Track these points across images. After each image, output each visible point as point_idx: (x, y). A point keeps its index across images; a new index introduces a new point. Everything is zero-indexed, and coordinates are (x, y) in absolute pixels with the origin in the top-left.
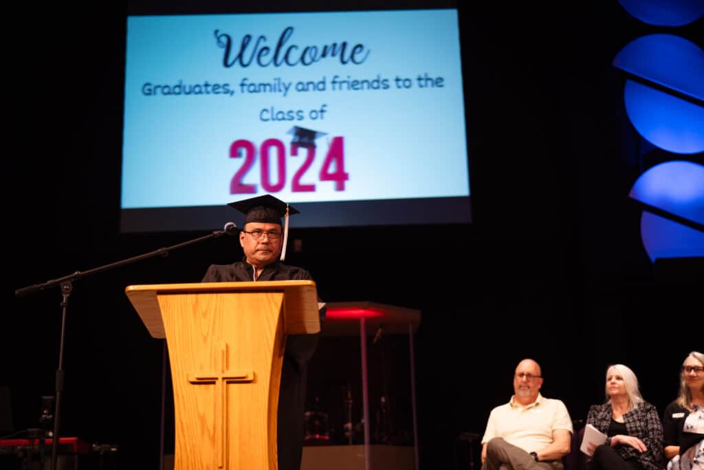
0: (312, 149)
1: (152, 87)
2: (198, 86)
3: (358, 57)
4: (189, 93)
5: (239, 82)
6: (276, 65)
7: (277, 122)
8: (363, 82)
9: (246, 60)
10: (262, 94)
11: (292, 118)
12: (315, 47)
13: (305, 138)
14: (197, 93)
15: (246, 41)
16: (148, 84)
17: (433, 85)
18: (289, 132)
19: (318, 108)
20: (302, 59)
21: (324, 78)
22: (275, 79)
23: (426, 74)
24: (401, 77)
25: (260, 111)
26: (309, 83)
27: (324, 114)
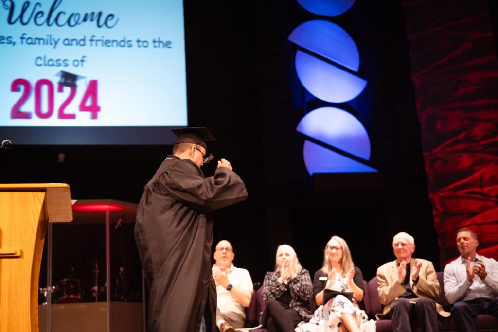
0: (74, 88)
3: (110, 23)
5: (20, 36)
6: (49, 25)
7: (48, 67)
8: (113, 41)
9: (25, 20)
10: (37, 46)
11: (60, 65)
12: (78, 14)
13: (69, 80)
15: (25, 6)
17: (164, 46)
18: (57, 75)
19: (79, 59)
20: (69, 22)
21: (85, 37)
22: (47, 35)
23: (159, 39)
24: (140, 39)
25: (35, 58)
26: (73, 40)
27: (84, 63)
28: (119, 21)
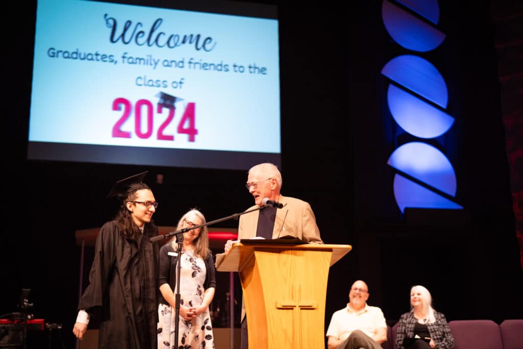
0: (172, 109)
1: (55, 51)
2: (90, 54)
3: (208, 46)
4: (84, 59)
5: (122, 55)
6: (149, 45)
7: (148, 87)
8: (211, 65)
9: (127, 40)
10: (137, 66)
11: (159, 86)
12: (177, 36)
13: (168, 101)
14: (90, 60)
15: (127, 26)
16: (51, 49)
17: (259, 72)
18: (156, 96)
19: (178, 81)
20: (168, 43)
21: (183, 59)
22: (148, 56)
23: (255, 64)
24: (237, 64)
25: (136, 78)
26: (172, 62)
27: (182, 85)
28: (217, 45)
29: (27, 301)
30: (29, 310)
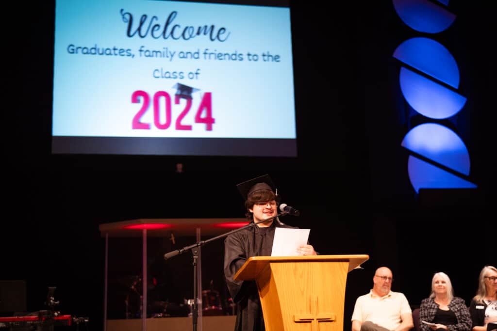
0: (189, 99)
1: (75, 48)
2: (108, 49)
3: (222, 37)
4: (102, 54)
5: (139, 48)
6: (165, 38)
7: (165, 79)
8: (225, 55)
9: (143, 33)
10: (154, 58)
11: (175, 78)
12: (192, 27)
13: (185, 92)
14: (107, 55)
15: (143, 20)
16: (72, 45)
17: (272, 60)
18: (174, 87)
19: (194, 71)
20: (183, 35)
21: (199, 50)
22: (164, 48)
23: (268, 52)
24: (251, 53)
25: (154, 70)
26: (188, 53)
27: (198, 75)
28: (231, 35)
29: (53, 299)
30: (56, 308)
